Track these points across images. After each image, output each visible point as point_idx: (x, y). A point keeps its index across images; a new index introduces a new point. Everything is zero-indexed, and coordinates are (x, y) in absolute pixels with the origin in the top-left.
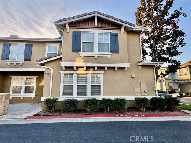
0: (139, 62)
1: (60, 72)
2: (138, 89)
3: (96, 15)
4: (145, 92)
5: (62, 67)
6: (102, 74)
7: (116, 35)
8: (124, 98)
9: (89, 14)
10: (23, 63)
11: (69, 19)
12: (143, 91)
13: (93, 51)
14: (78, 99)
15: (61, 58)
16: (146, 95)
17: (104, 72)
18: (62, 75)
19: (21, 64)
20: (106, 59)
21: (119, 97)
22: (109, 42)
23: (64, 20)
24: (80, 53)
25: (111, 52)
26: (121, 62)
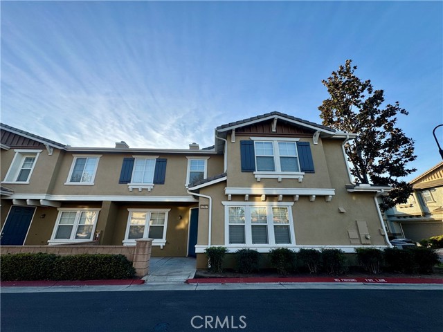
0: (347, 187)
1: (224, 203)
2: (353, 234)
3: (276, 117)
4: (367, 239)
5: (227, 195)
6: (290, 207)
7: (307, 145)
8: (338, 249)
9: (265, 116)
10: (152, 187)
11: (237, 123)
12: (362, 236)
13: (274, 170)
14: (260, 250)
15: (225, 181)
16: (369, 244)
17: (292, 203)
18: (227, 209)
19: (149, 190)
20: (296, 183)
21: (328, 247)
22: (297, 156)
23: (230, 125)
24: (254, 173)
25: (302, 171)
26: (321, 186)
